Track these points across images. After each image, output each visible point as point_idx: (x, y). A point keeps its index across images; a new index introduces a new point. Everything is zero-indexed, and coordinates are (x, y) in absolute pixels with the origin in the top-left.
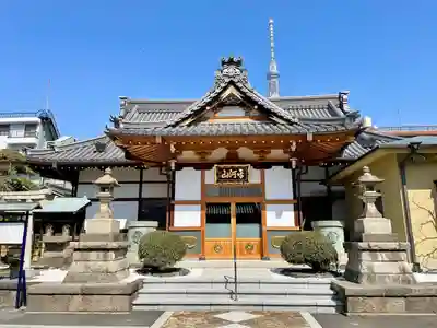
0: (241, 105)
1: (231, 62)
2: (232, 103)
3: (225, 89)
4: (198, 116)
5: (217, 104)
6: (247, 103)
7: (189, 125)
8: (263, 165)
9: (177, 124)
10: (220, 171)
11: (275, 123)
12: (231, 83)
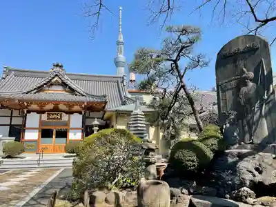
0: (62, 85)
1: (57, 66)
2: (57, 84)
3: (53, 78)
4: (40, 89)
5: (49, 84)
6: (64, 85)
7: (35, 93)
8: (70, 113)
9: (29, 92)
10: (49, 115)
11: (76, 95)
12: (57, 75)
